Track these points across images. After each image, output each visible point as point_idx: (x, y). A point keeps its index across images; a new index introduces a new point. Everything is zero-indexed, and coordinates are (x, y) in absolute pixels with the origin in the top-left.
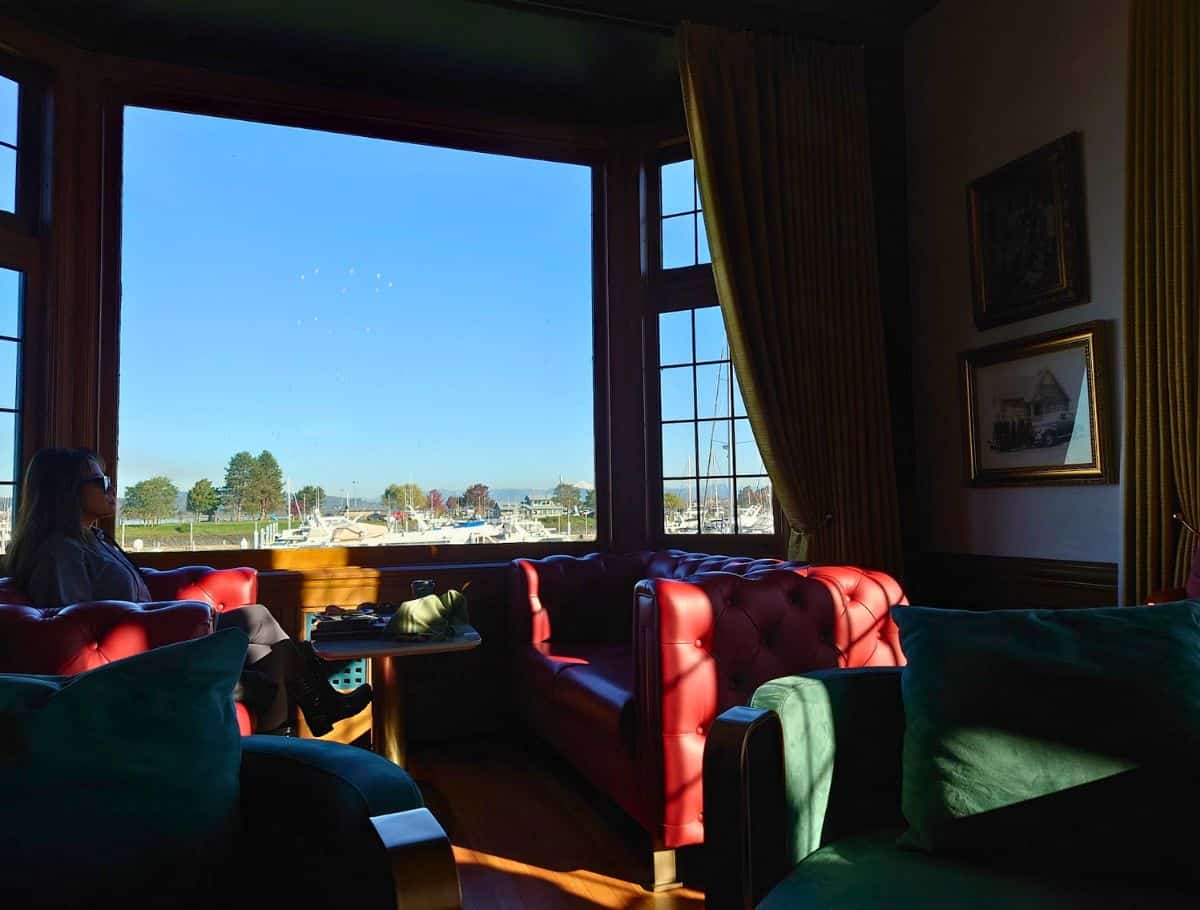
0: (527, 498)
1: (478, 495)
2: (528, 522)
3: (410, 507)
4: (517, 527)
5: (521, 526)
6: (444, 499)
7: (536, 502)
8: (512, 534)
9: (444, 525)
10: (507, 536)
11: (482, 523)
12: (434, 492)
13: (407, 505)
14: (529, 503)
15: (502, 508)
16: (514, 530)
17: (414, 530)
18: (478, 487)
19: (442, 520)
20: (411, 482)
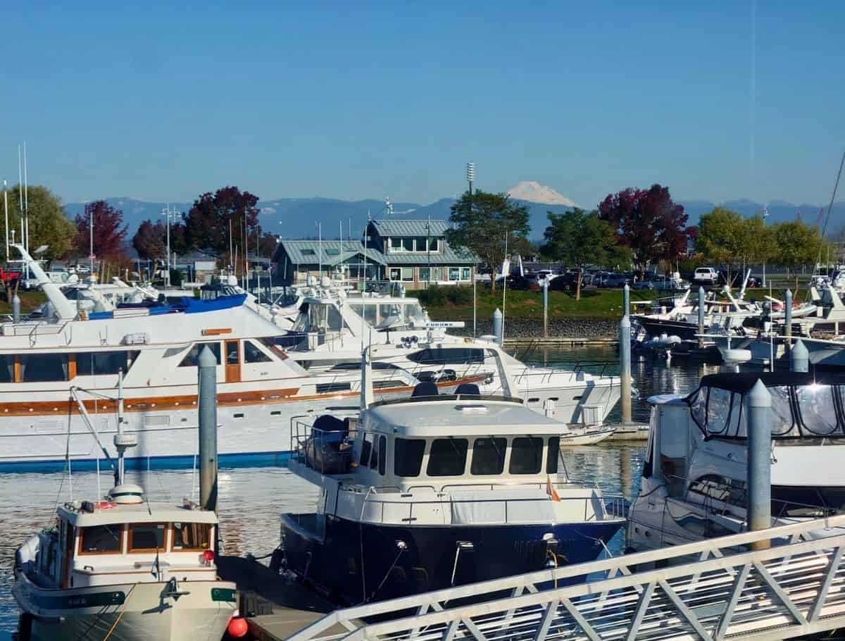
0: (372, 230)
1: (225, 219)
2: (377, 300)
3: (21, 247)
4: (347, 314)
5: (359, 310)
6: (129, 228)
7: (396, 243)
8: (329, 335)
9: (124, 304)
10: (313, 338)
11: (237, 300)
12: (98, 208)
13: (9, 244)
14: (376, 242)
15: (296, 257)
16: (337, 322)
17: (36, 316)
18: (229, 195)
19: (120, 288)
20: (25, 181)
